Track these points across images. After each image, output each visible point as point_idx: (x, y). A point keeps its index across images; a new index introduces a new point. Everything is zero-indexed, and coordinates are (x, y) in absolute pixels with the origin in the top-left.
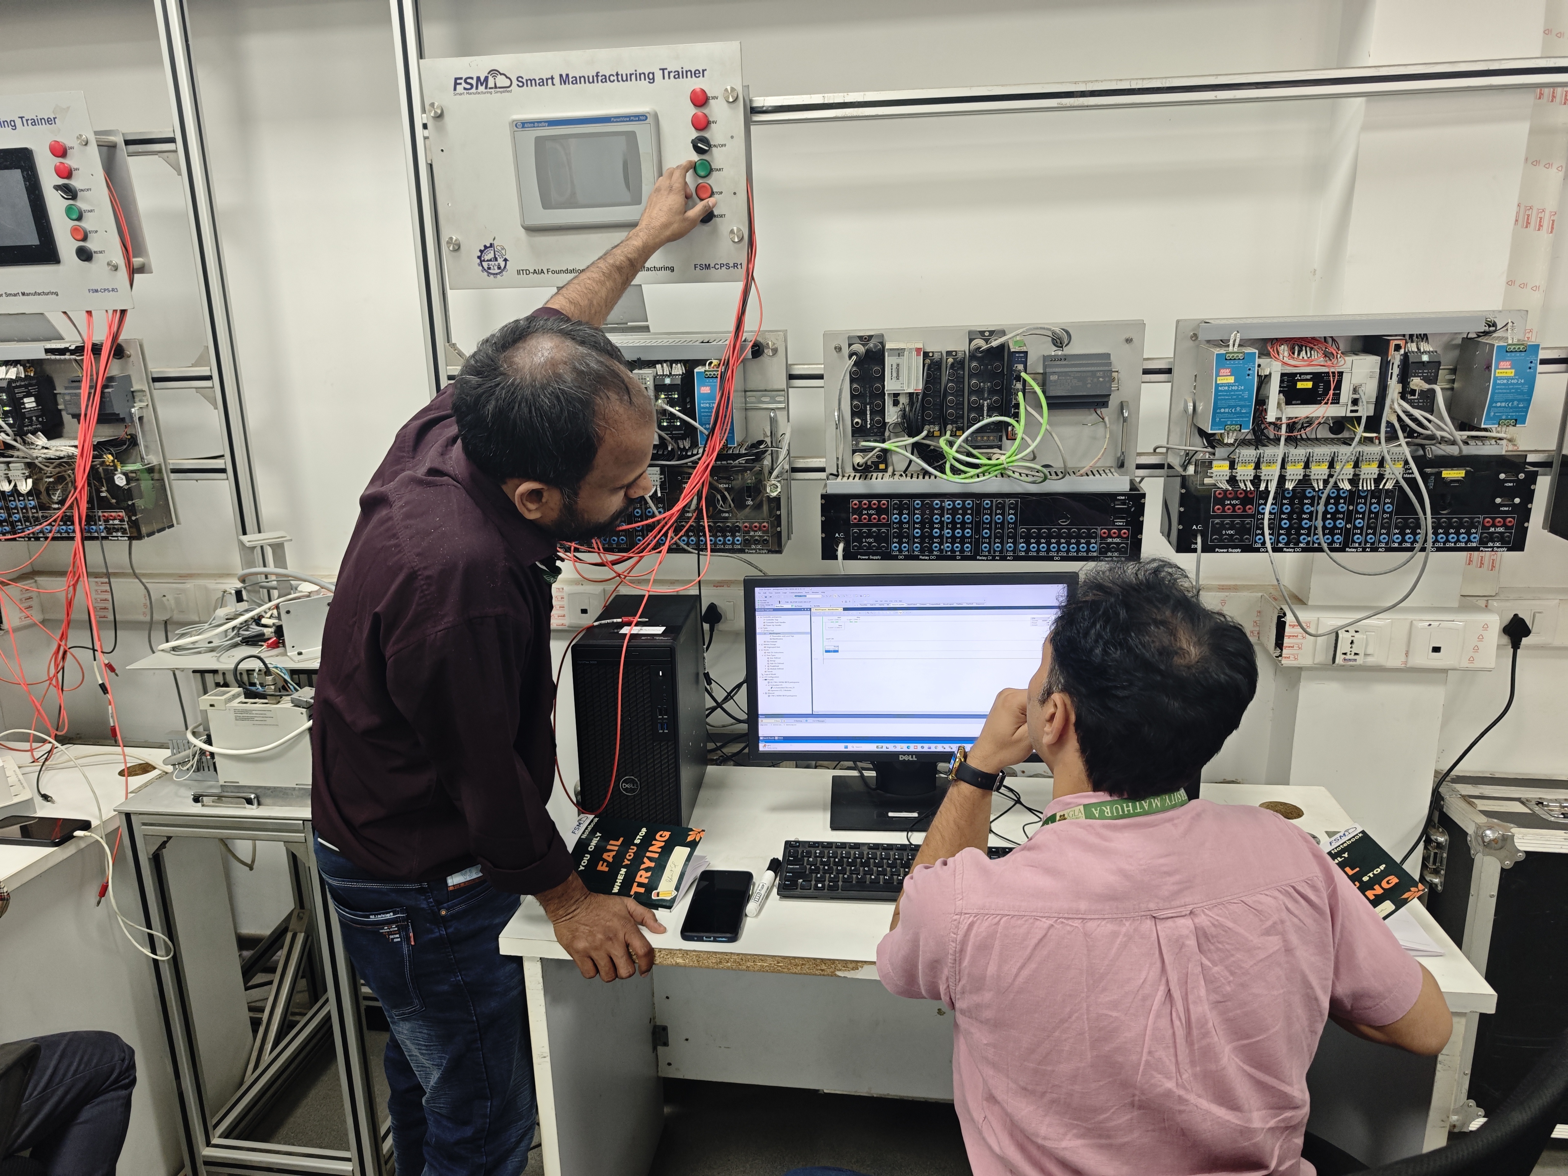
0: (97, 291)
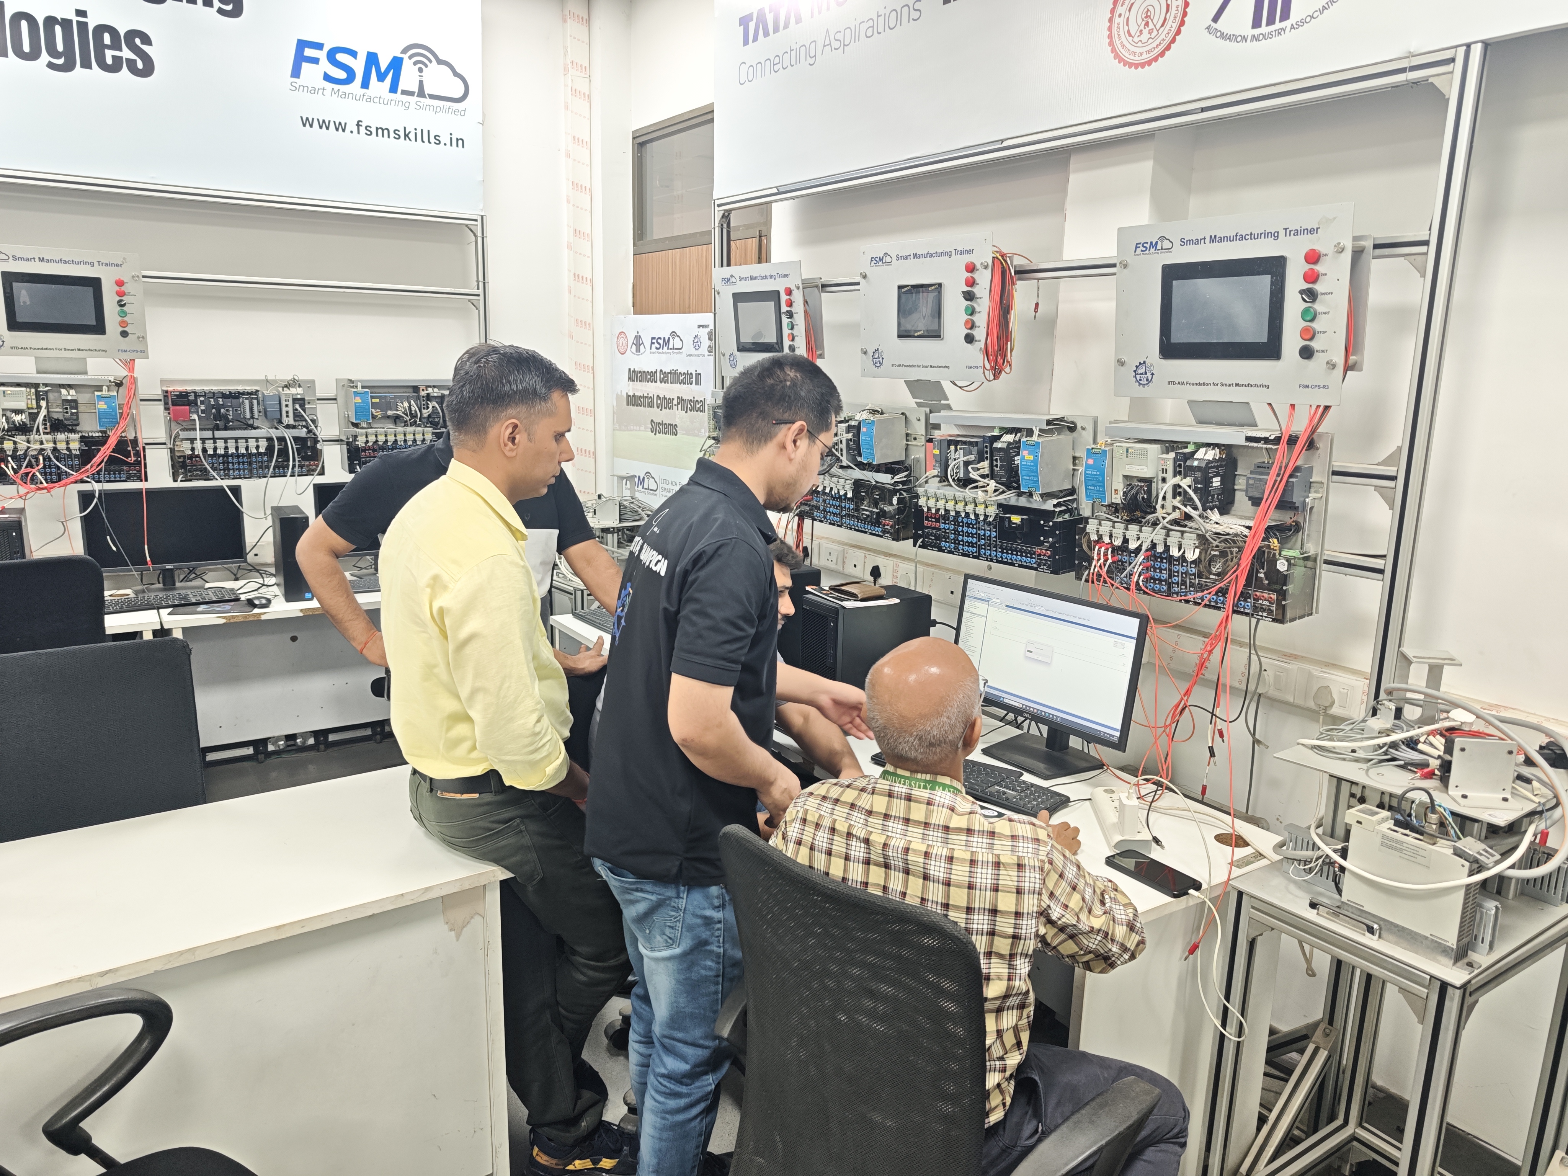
0: (1307, 387)
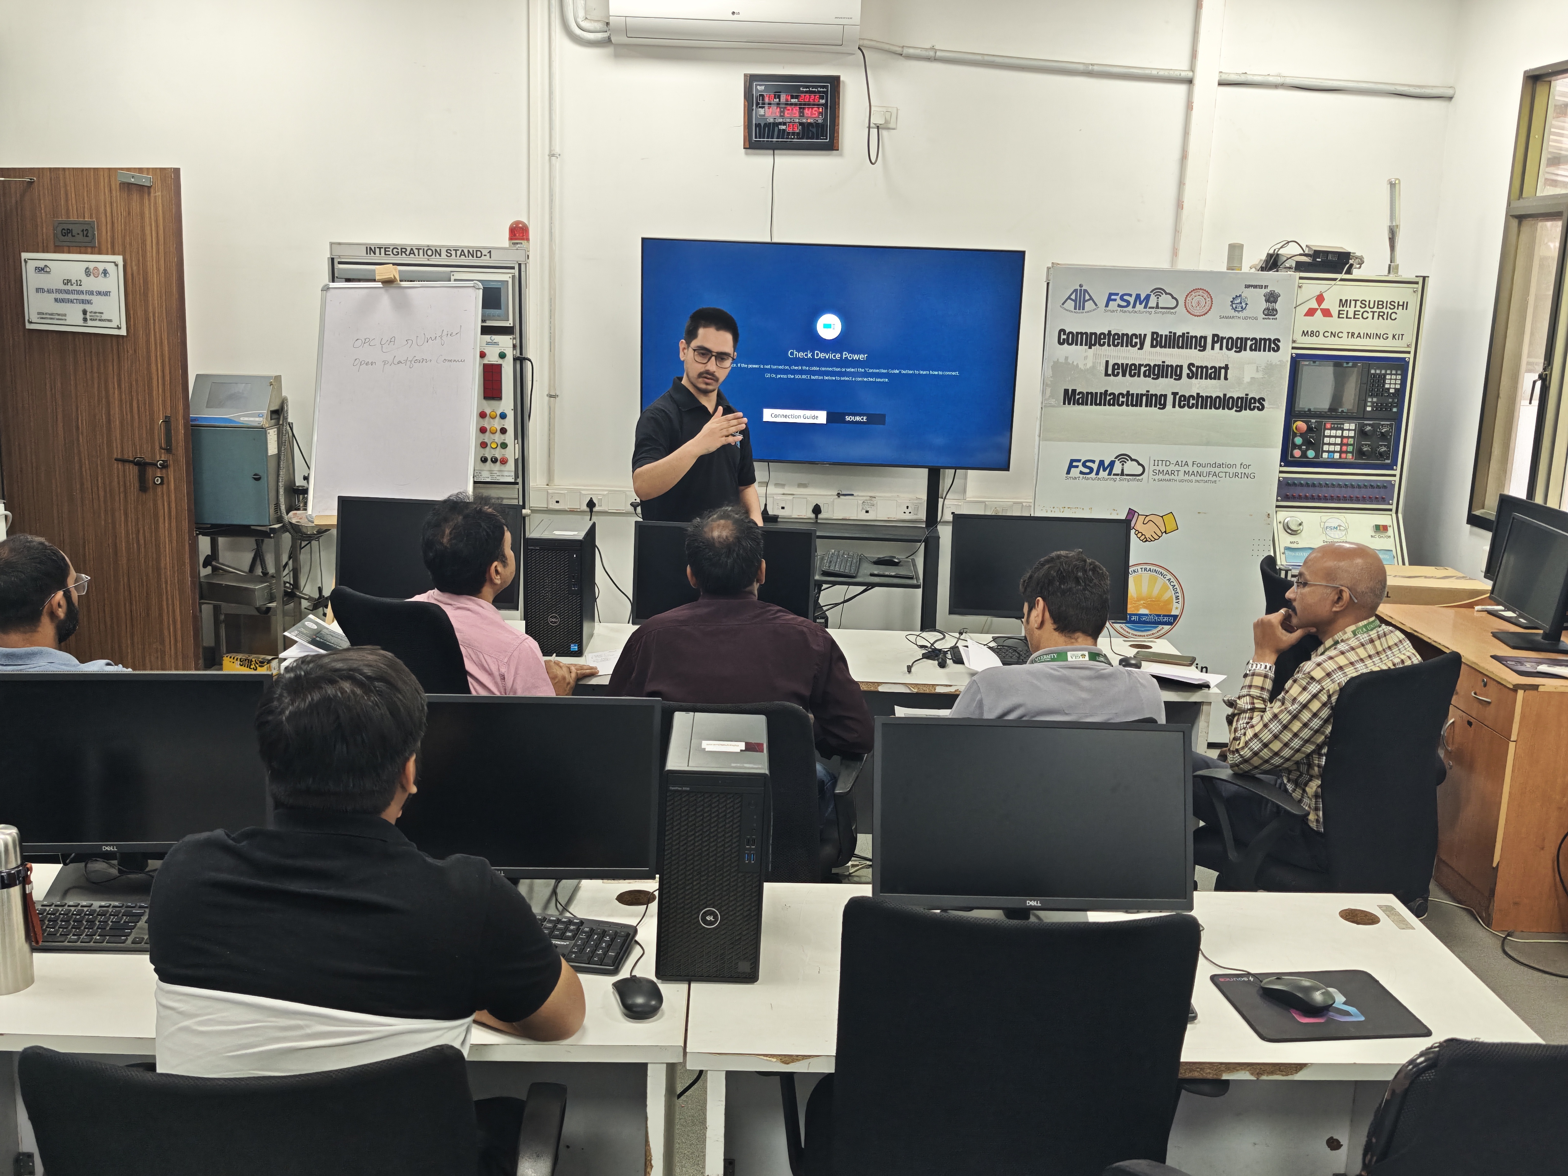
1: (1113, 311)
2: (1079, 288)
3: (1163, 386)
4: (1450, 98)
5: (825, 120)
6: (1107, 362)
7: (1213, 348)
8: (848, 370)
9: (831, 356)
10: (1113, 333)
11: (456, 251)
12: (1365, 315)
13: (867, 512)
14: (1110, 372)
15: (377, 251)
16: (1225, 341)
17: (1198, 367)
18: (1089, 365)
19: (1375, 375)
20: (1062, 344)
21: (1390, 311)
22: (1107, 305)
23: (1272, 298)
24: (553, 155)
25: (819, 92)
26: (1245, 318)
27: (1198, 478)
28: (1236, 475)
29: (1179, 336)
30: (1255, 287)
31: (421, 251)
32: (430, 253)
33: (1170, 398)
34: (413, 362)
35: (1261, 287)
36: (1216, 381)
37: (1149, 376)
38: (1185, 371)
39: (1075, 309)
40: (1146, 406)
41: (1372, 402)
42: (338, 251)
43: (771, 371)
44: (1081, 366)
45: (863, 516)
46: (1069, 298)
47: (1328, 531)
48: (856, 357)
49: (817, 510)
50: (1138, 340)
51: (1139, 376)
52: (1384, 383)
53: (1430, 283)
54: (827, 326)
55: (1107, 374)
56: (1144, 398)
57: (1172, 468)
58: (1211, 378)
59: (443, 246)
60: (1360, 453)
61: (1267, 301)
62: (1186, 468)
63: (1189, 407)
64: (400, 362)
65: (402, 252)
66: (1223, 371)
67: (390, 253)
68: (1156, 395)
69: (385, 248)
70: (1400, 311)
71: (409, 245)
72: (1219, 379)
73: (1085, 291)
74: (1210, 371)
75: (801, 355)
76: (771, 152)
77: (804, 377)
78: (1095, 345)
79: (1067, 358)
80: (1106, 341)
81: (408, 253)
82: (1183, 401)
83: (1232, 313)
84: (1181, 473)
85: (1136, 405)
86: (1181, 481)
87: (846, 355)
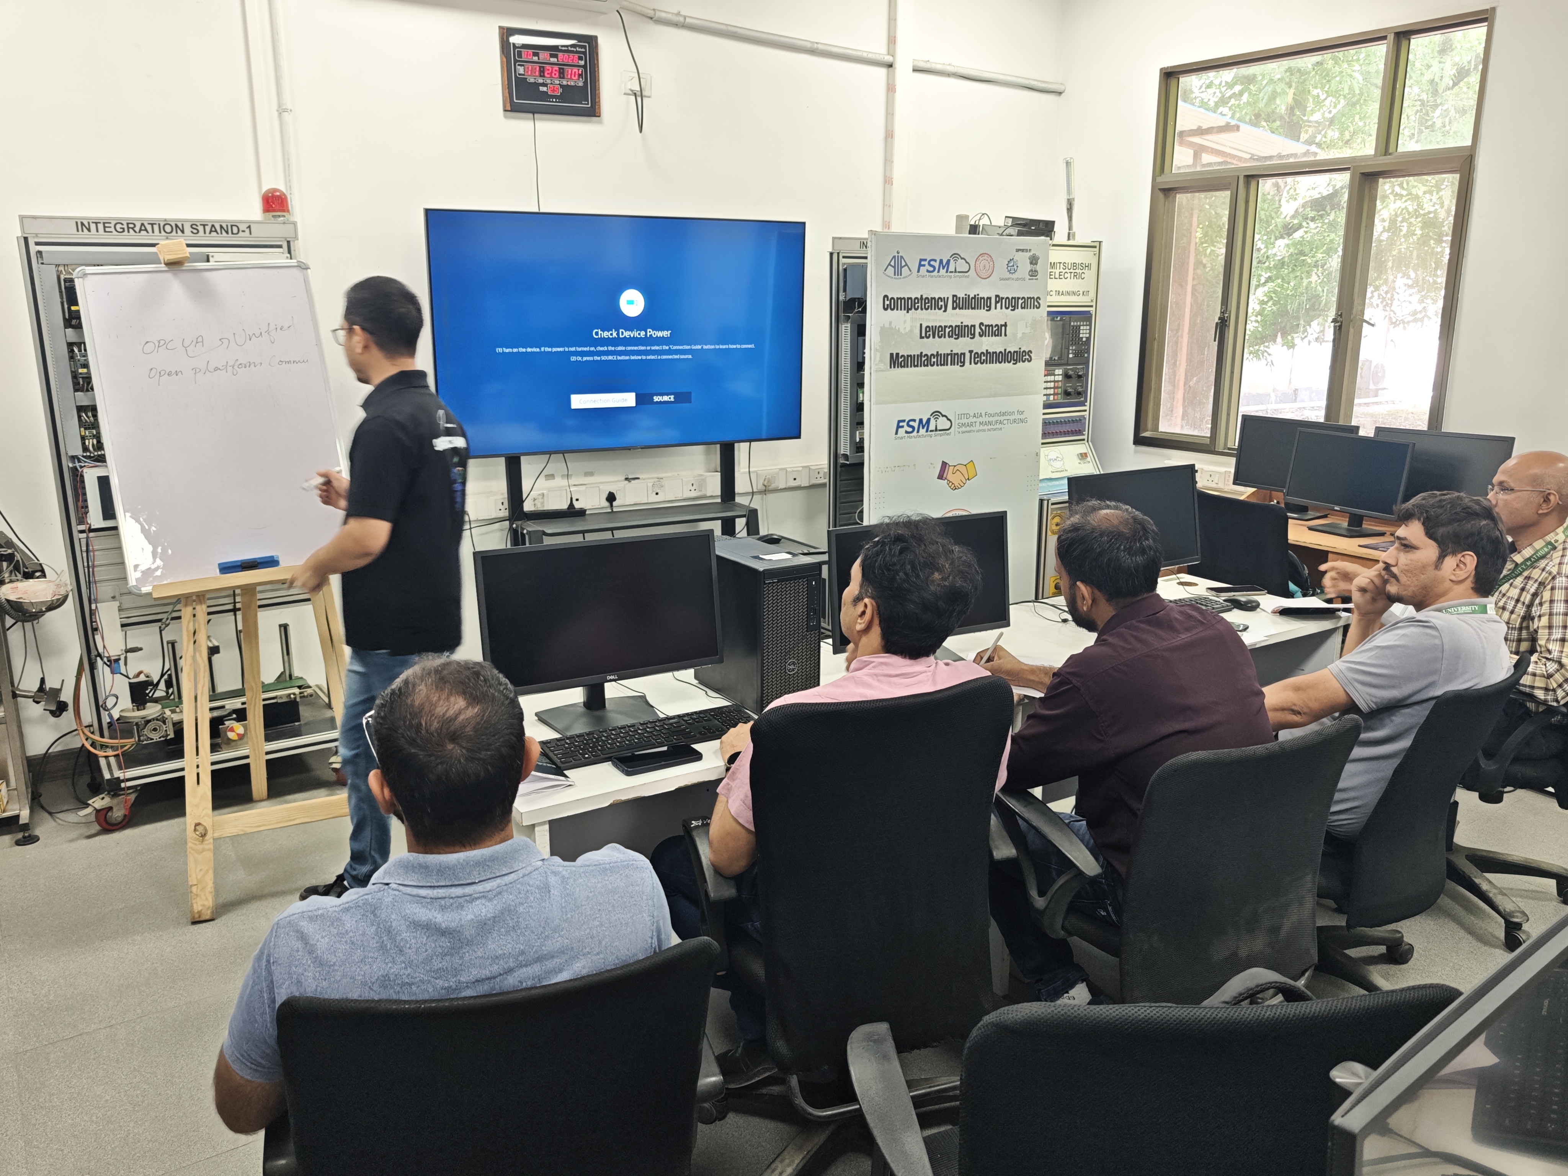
1: (923, 277)
2: (897, 255)
3: (962, 345)
4: (1060, 93)
5: (585, 83)
6: (921, 325)
7: (996, 308)
8: (653, 348)
9: (635, 334)
10: (924, 297)
11: (204, 226)
12: (1066, 275)
13: (657, 494)
14: (923, 335)
15: (93, 226)
16: (1004, 301)
17: (986, 326)
18: (908, 329)
19: (1073, 326)
20: (885, 309)
21: (1081, 271)
22: (918, 271)
23: (1034, 260)
24: (285, 110)
25: (577, 52)
26: (1017, 279)
27: (990, 427)
28: (1015, 421)
29: (972, 298)
30: (1023, 250)
31: (156, 227)
32: (168, 228)
33: (968, 355)
34: (236, 367)
35: (1026, 250)
36: (999, 337)
37: (952, 337)
38: (978, 330)
39: (895, 275)
40: (951, 365)
41: (1072, 350)
42: (32, 229)
43: (576, 353)
44: (902, 330)
45: (653, 498)
46: (889, 264)
47: (1052, 463)
48: (660, 334)
49: (611, 498)
50: (942, 303)
51: (945, 337)
52: (1079, 333)
53: (1104, 245)
54: (630, 302)
55: (921, 337)
56: (949, 357)
57: (971, 420)
58: (995, 336)
59: (187, 221)
60: (1067, 394)
61: (1031, 263)
62: (981, 420)
63: (982, 363)
64: (216, 369)
65: (128, 228)
66: (1003, 328)
67: (112, 229)
68: (957, 354)
69: (104, 223)
70: (1086, 271)
71: (138, 220)
72: (1001, 336)
73: (902, 257)
74: (994, 329)
75: (606, 334)
76: (531, 115)
77: (610, 358)
78: (911, 309)
79: (890, 323)
80: (919, 305)
81: (137, 229)
82: (979, 358)
83: (1008, 275)
84: (978, 424)
85: (944, 365)
86: (978, 431)
87: (650, 332)
